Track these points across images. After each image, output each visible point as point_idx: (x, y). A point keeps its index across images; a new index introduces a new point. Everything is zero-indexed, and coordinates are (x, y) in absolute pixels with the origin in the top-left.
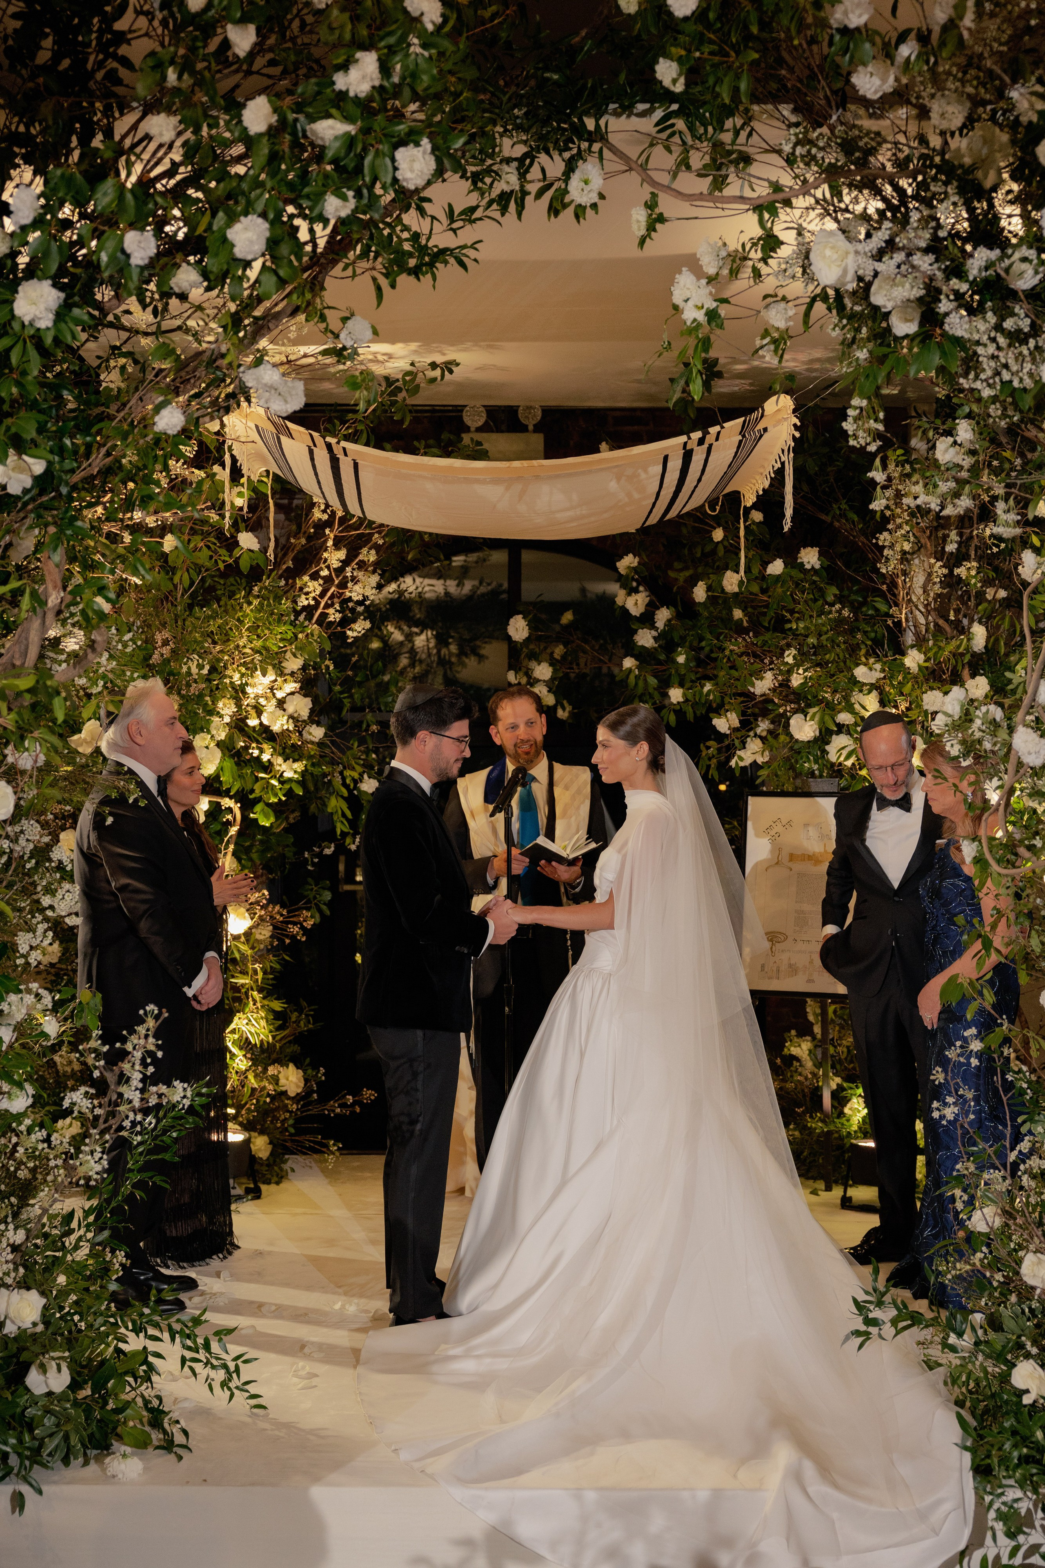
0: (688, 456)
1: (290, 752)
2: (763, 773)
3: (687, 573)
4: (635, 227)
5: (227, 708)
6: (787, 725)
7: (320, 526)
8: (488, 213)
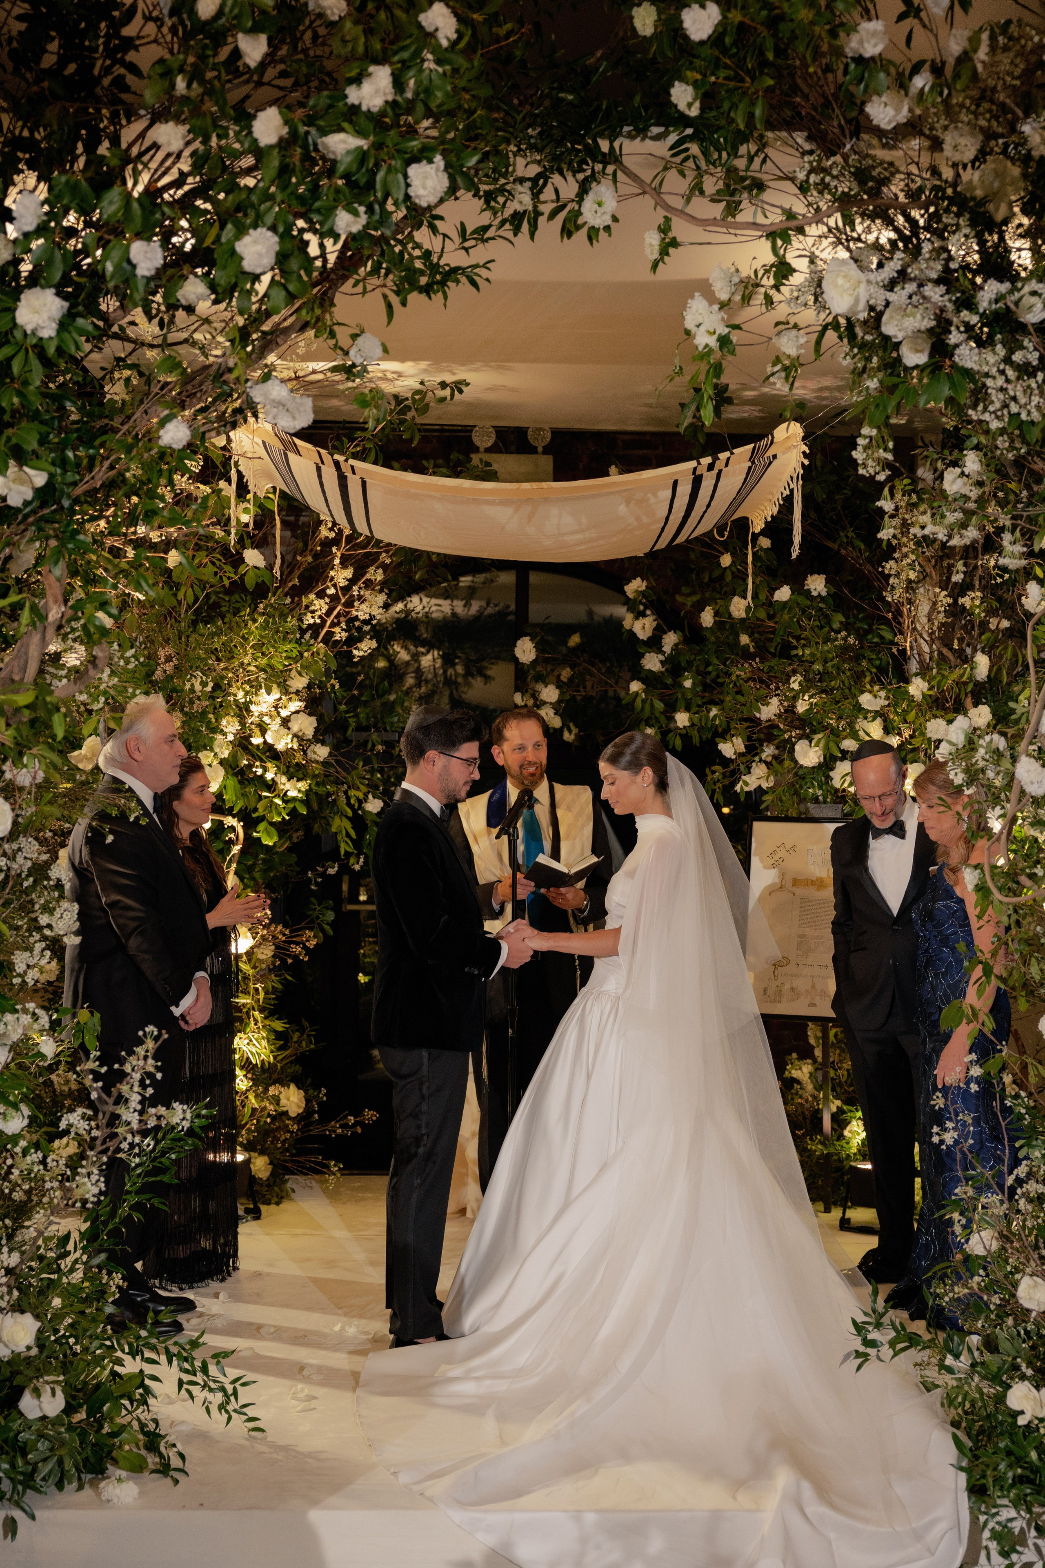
0: (697, 481)
1: (295, 771)
2: (768, 798)
3: (695, 598)
4: (648, 251)
5: (230, 726)
6: (792, 751)
7: (328, 544)
8: (501, 232)
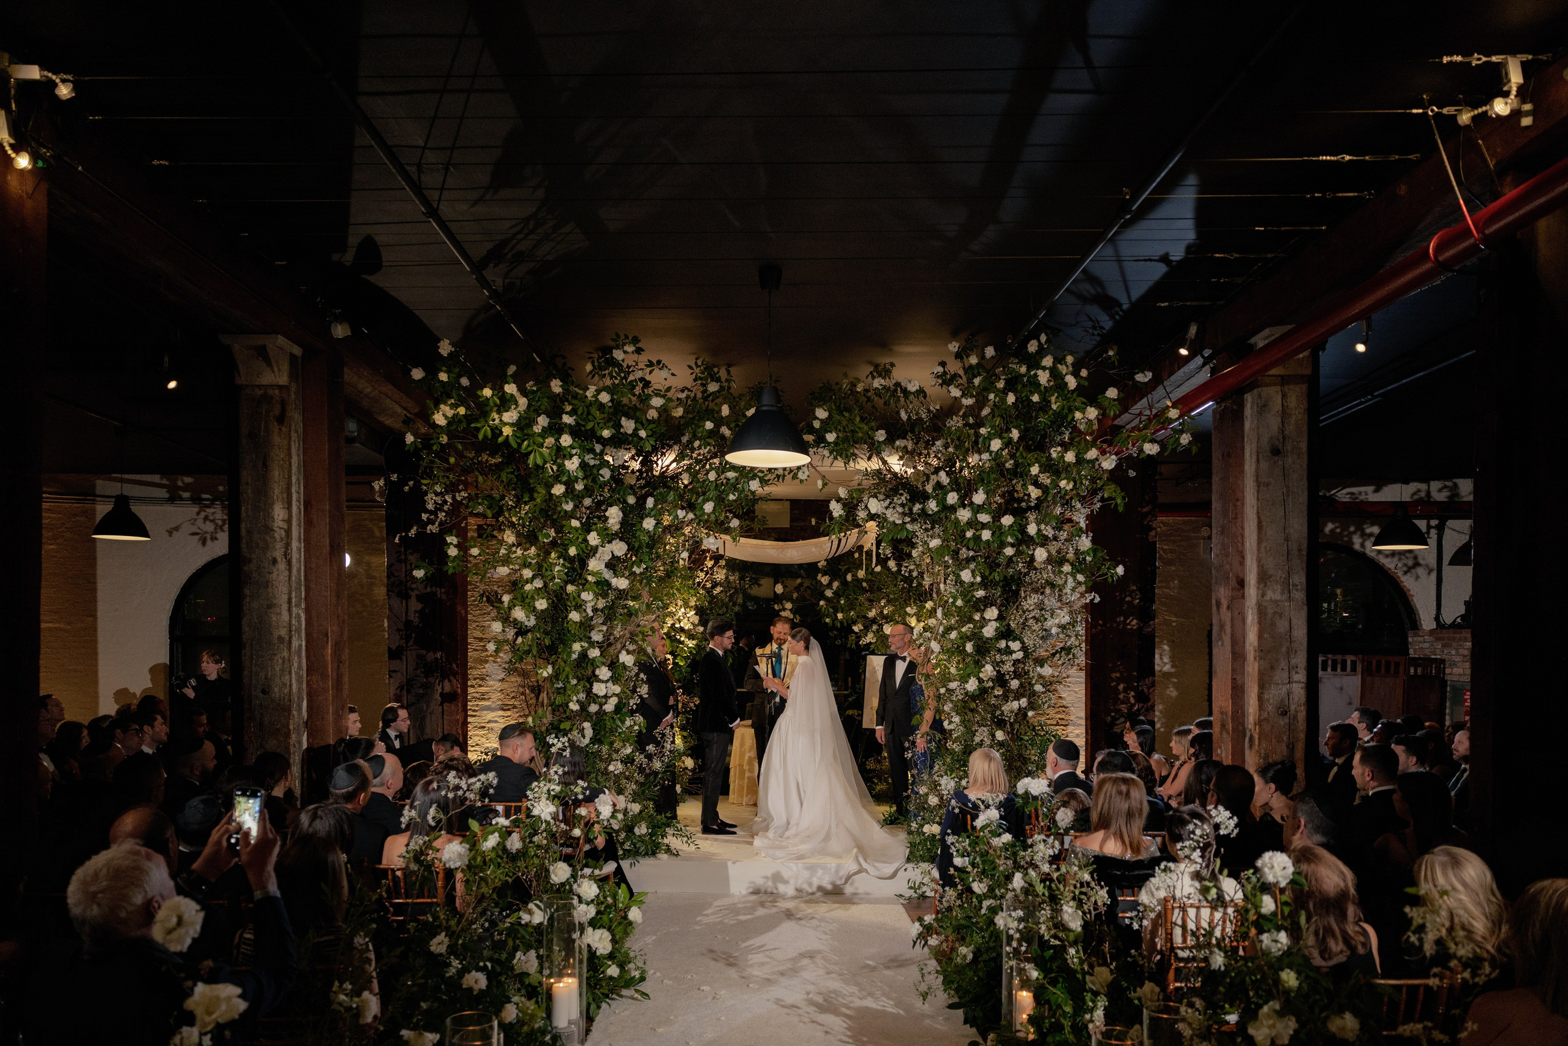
0: (840, 540)
1: (691, 637)
2: (872, 646)
5: (669, 622)
7: (704, 551)
